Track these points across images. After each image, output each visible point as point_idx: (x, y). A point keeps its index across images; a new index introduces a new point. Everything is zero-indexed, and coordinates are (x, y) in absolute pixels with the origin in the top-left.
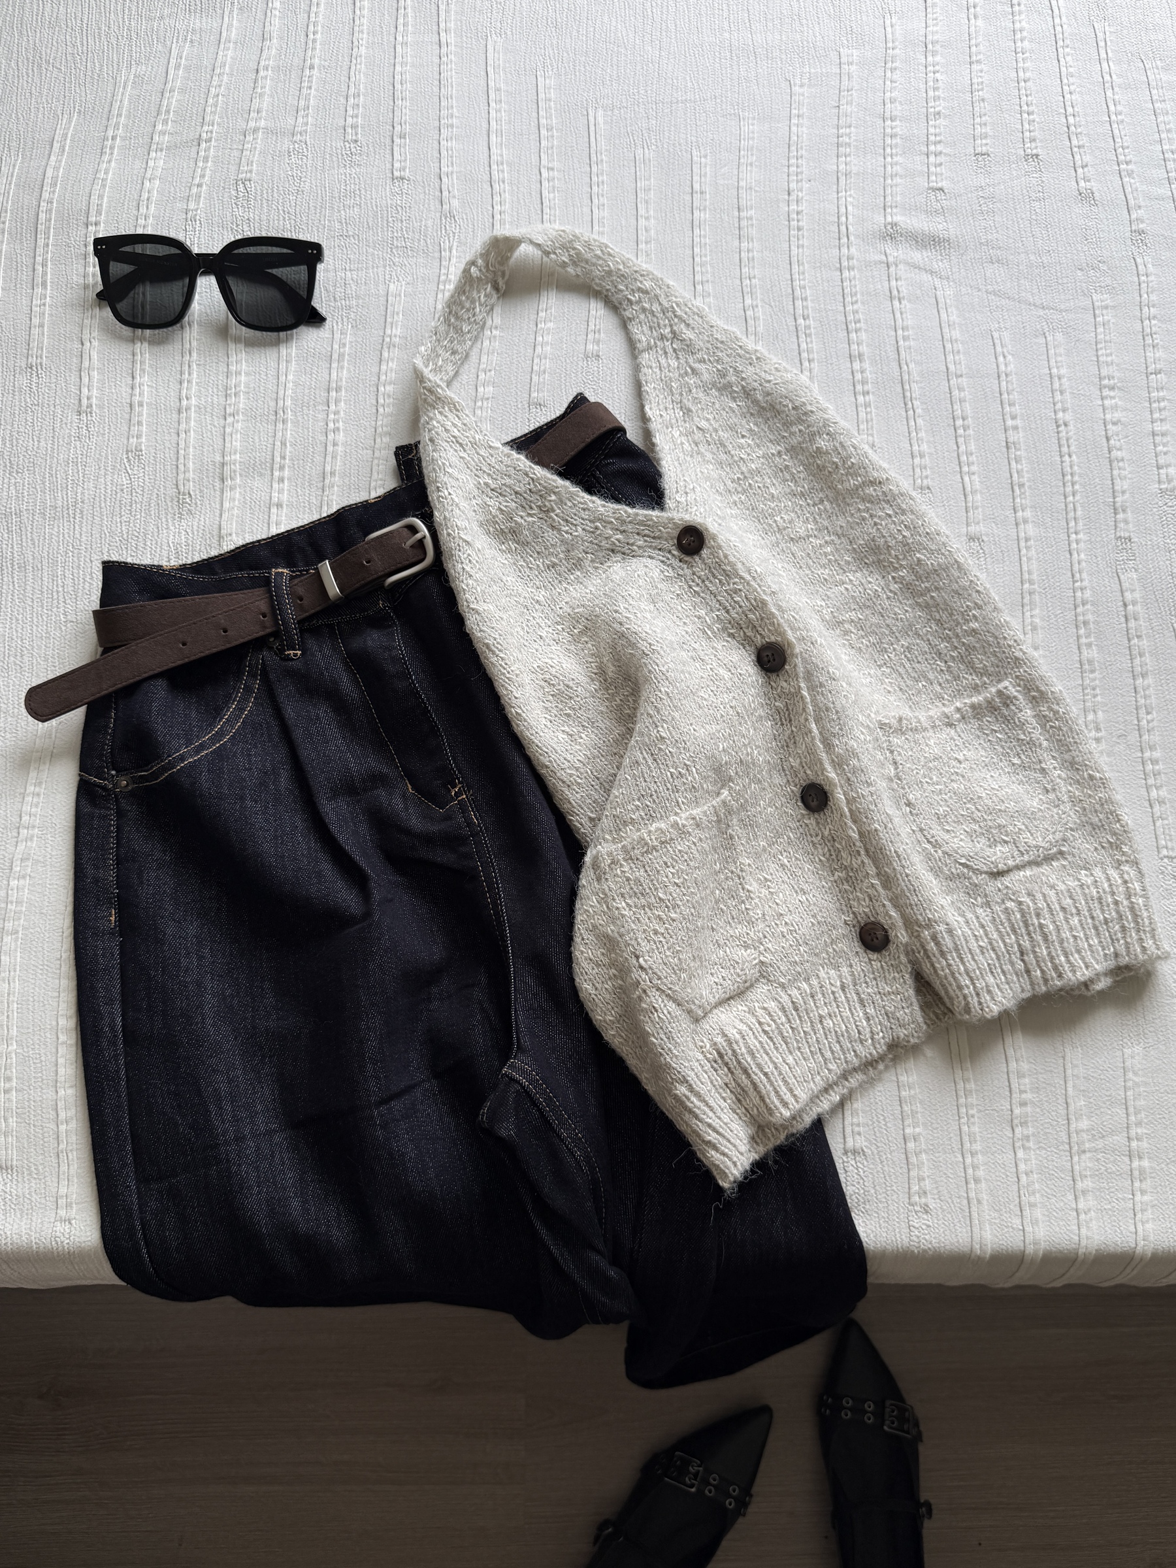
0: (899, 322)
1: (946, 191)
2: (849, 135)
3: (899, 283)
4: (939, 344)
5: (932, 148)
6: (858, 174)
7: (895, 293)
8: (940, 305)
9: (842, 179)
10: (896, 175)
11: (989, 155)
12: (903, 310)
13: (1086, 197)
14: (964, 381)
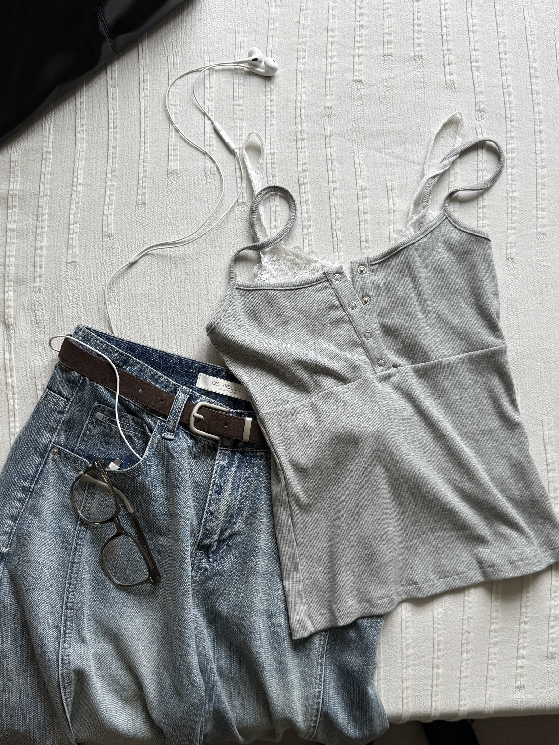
0: (331, 177)
1: (364, 82)
2: (304, 43)
3: (332, 150)
4: (354, 192)
5: (357, 51)
6: (309, 71)
7: (329, 157)
8: (356, 165)
9: (300, 75)
10: (333, 72)
11: (392, 56)
12: (334, 169)
13: (450, 86)
14: (368, 216)
